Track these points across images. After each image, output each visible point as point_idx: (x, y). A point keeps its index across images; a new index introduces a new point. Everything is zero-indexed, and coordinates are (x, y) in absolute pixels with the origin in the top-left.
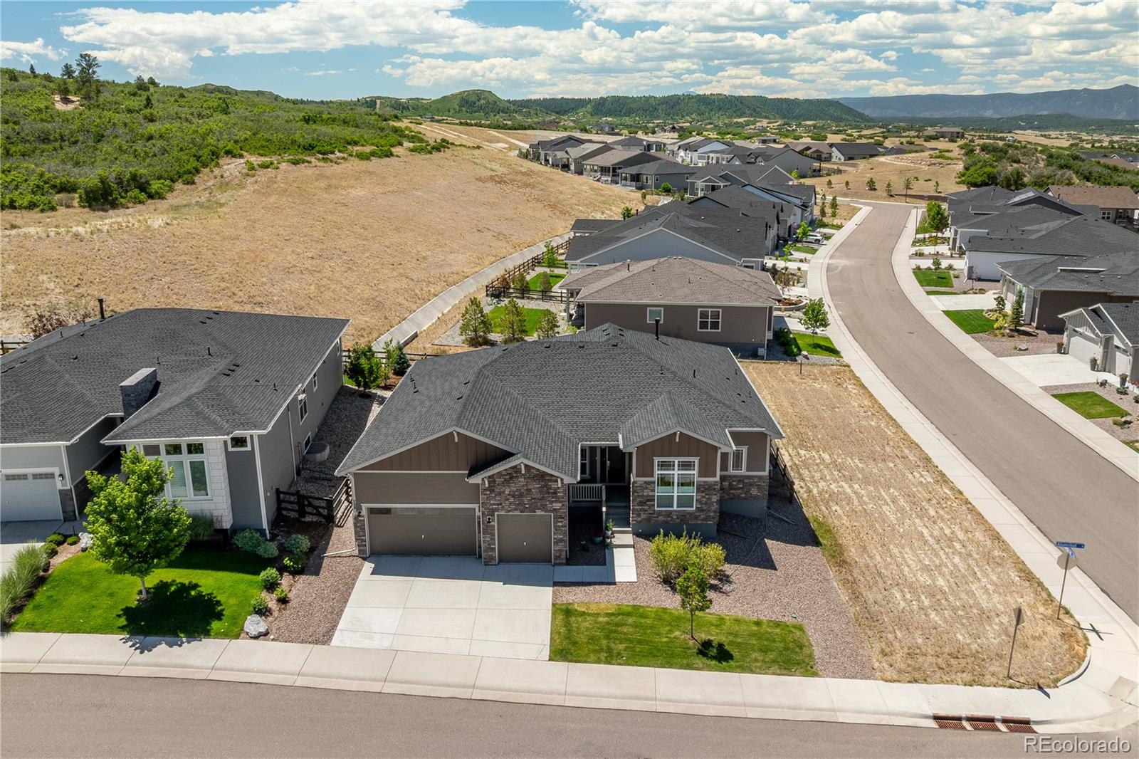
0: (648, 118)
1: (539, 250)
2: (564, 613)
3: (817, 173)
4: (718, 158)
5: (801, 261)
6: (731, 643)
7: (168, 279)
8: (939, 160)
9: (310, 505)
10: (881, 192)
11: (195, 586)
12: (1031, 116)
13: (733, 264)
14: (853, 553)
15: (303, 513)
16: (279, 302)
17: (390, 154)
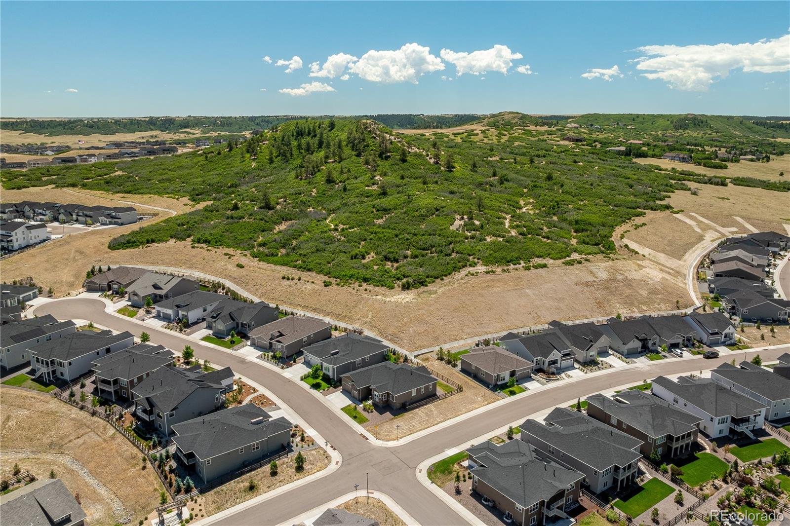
17: (545, 266)
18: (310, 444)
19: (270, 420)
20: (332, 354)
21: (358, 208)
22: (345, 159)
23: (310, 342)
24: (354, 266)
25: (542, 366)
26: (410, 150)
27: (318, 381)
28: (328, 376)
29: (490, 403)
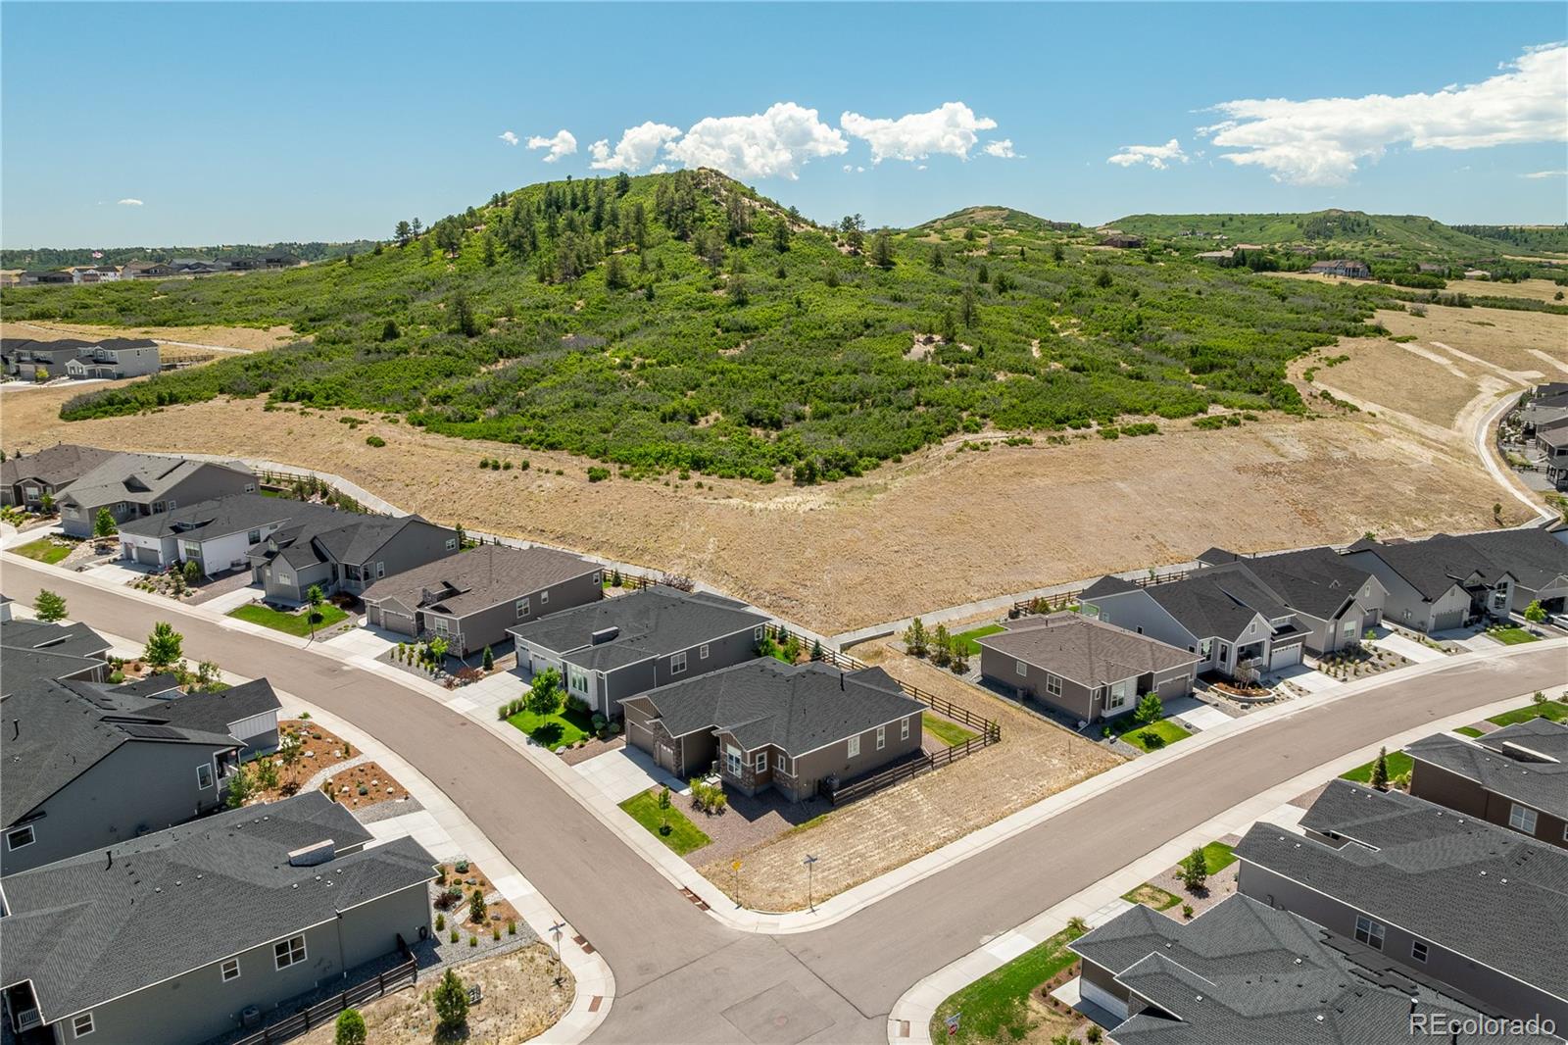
6: (676, 832)
17: (1152, 430)
18: (504, 932)
19: (368, 846)
20: (598, 640)
21: (682, 327)
22: (652, 246)
23: (538, 609)
24: (669, 434)
25: (1219, 662)
26: (796, 229)
27: (555, 718)
28: (584, 704)
29: (1092, 776)
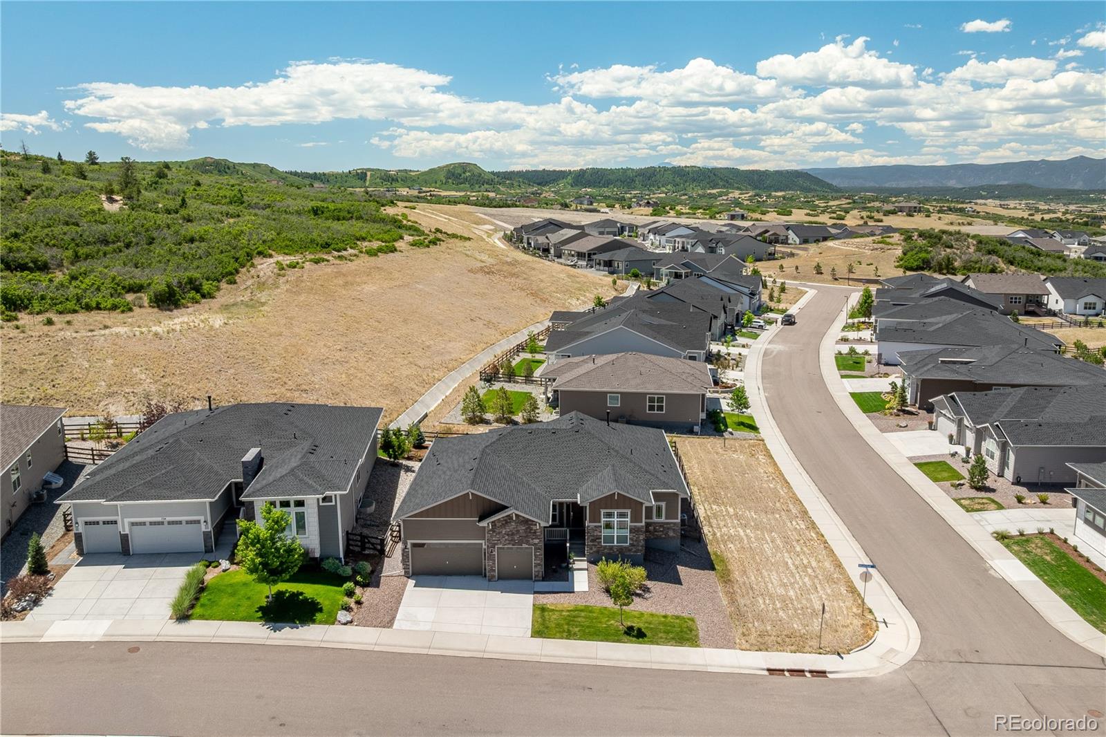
0: (626, 189)
1: (522, 337)
2: (541, 610)
3: (771, 257)
4: (683, 242)
5: (743, 346)
6: (647, 628)
7: (232, 371)
8: (881, 245)
9: (369, 542)
10: (827, 275)
11: (302, 594)
12: (991, 186)
13: (678, 356)
14: (736, 575)
15: (364, 548)
16: (320, 389)
17: (394, 248)
